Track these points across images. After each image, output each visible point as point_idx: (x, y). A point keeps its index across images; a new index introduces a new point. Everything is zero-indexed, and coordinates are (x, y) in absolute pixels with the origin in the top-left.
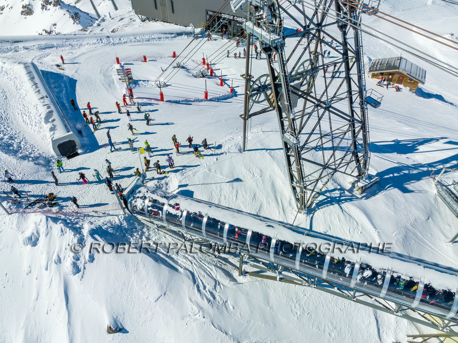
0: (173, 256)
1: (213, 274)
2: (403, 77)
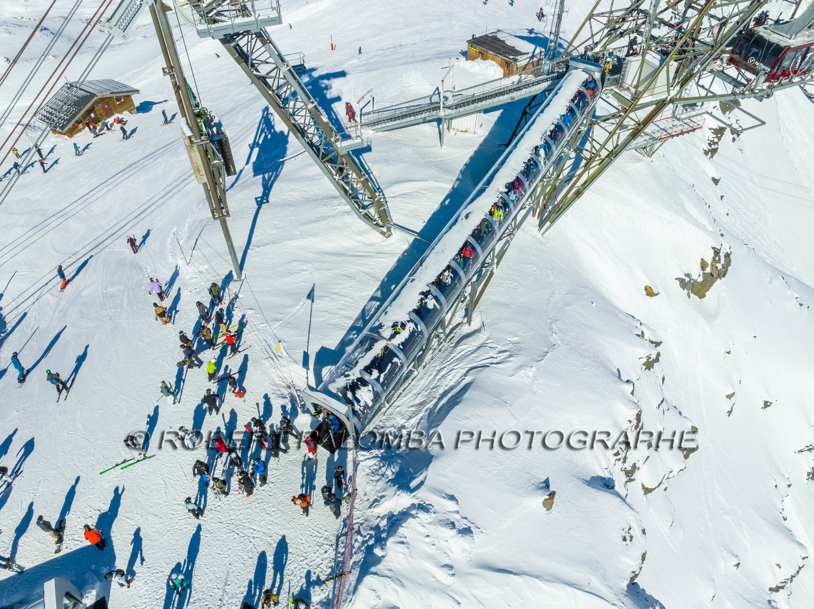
2: (107, 103)
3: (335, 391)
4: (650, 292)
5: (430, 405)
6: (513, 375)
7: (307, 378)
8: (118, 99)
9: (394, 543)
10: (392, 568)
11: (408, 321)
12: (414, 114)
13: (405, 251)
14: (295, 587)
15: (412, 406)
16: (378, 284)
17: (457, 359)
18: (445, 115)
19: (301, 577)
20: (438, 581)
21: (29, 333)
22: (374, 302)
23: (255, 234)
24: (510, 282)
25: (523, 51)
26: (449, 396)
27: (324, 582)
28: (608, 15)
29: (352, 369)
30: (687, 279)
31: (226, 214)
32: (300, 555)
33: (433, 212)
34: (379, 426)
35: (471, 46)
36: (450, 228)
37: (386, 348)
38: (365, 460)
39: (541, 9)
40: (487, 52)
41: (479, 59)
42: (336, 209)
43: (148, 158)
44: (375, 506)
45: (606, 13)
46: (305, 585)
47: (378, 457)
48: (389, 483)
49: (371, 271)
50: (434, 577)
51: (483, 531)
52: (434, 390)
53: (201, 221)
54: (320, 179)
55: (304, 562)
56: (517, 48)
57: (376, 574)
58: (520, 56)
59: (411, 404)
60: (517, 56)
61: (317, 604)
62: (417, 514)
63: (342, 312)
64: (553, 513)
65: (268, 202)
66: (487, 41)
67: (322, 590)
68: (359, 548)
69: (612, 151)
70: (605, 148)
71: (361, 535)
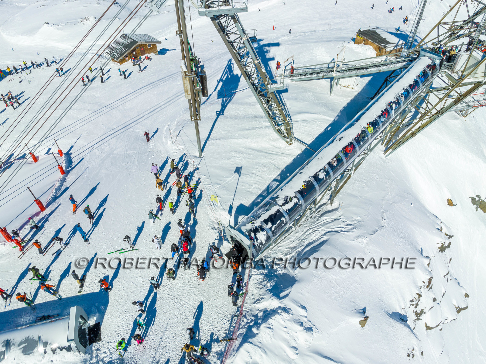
0: (307, 242)
1: (330, 220)
2: (143, 47)
3: (244, 231)
4: (450, 203)
5: (299, 250)
6: (353, 240)
7: (230, 220)
8: (149, 45)
9: (265, 327)
10: (262, 342)
11: (294, 197)
12: (317, 73)
13: (299, 155)
14: (203, 340)
15: (288, 248)
16: (279, 172)
17: (320, 225)
18: (336, 76)
19: (208, 335)
20: (287, 355)
21: (83, 170)
22: (275, 182)
23: (213, 132)
24: (361, 183)
25: (391, 42)
26: (312, 246)
27: (220, 341)
28: (451, 24)
29: (256, 219)
30: (477, 199)
31: (198, 118)
32: (209, 322)
33: (319, 133)
34: (267, 256)
35: (359, 36)
36: (329, 145)
37: (278, 211)
38: (256, 274)
39: (407, 17)
40: (368, 40)
41: (362, 44)
42: (262, 124)
43: (160, 81)
44: (257, 303)
45: (450, 22)
46: (209, 341)
47: (263, 274)
48: (268, 291)
49: (277, 163)
50: (285, 353)
51: (320, 331)
52: (303, 241)
53: (184, 121)
54: (255, 105)
55: (211, 327)
56: (388, 40)
57: (251, 343)
58: (389, 45)
59: (288, 246)
60: (387, 44)
61: (214, 353)
62: (281, 313)
63: (256, 185)
64: (365, 329)
65: (223, 114)
66: (369, 34)
67: (219, 346)
68: (244, 326)
69: (440, 110)
70: (435, 108)
71: (246, 318)
